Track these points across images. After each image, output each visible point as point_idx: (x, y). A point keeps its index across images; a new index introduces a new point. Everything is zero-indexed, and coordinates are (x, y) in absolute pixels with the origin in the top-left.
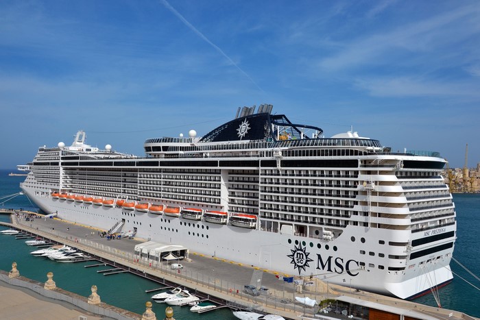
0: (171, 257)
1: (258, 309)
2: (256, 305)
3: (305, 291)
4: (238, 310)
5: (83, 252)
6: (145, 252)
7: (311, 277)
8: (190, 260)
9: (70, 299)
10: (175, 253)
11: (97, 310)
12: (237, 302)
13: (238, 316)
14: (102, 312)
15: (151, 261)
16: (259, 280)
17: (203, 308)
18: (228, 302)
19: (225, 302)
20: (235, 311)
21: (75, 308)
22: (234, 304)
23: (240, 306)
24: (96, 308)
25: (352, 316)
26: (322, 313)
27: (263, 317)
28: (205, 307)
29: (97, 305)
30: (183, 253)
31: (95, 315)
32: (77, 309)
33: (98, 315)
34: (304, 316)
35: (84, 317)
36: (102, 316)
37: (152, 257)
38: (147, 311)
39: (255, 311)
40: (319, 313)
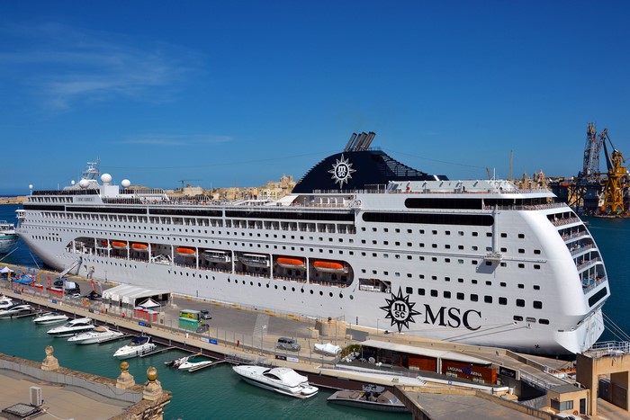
0: (150, 303)
1: (265, 362)
2: (262, 357)
3: (323, 337)
4: (240, 364)
5: (30, 303)
6: (116, 298)
7: (330, 319)
8: (175, 306)
9: (16, 366)
10: (155, 298)
11: (54, 378)
12: (238, 356)
13: (239, 372)
14: (61, 379)
15: (124, 310)
16: (265, 327)
17: (195, 364)
18: (227, 356)
19: (222, 355)
20: (235, 365)
21: (25, 377)
22: (235, 358)
23: (242, 360)
24: (54, 375)
25: (380, 363)
26: (345, 363)
27: (269, 371)
28: (198, 364)
29: (55, 371)
30: (166, 297)
31: (52, 383)
32: (27, 378)
33: (56, 384)
34: (322, 367)
35: (37, 388)
36: (63, 385)
37: (126, 305)
38: (123, 374)
39: (260, 365)
40: (340, 363)
